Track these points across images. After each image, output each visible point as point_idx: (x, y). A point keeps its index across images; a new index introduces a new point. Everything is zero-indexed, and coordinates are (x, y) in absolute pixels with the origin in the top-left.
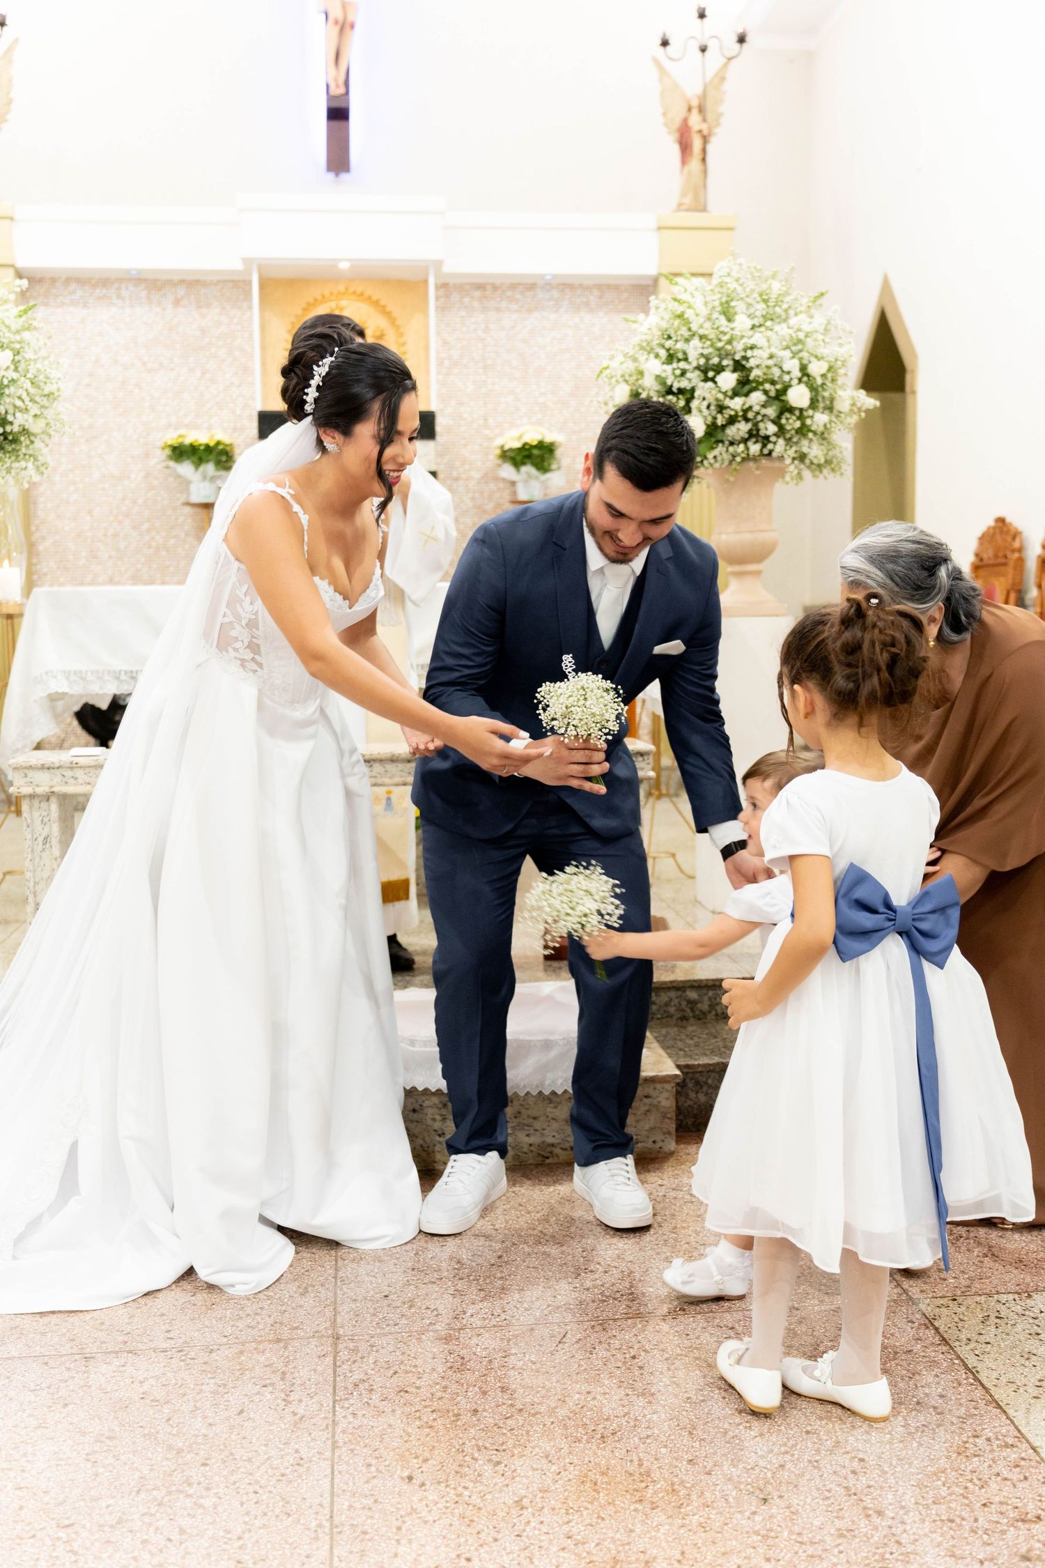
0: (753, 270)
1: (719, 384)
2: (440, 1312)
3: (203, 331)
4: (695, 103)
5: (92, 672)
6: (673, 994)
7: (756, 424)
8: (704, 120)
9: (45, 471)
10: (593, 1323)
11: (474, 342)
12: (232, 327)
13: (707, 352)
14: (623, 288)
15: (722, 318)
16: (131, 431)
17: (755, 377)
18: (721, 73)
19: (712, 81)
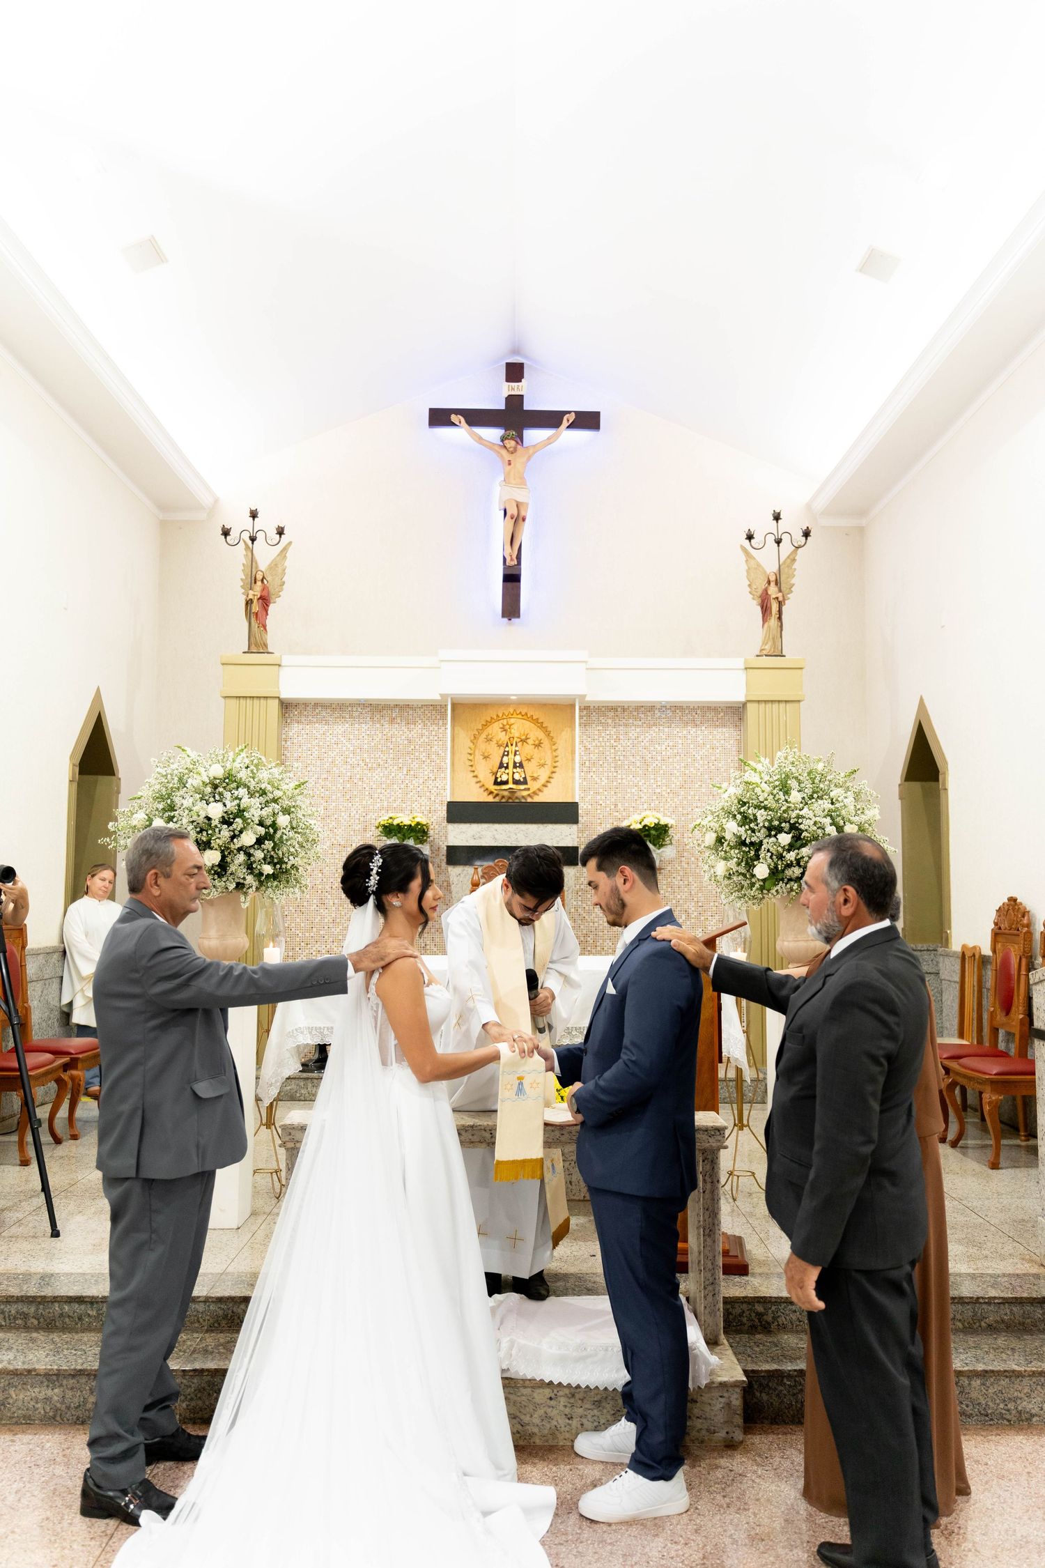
0: (804, 758)
1: (779, 841)
3: (410, 741)
4: (773, 578)
6: (745, 1306)
8: (780, 591)
9: (305, 890)
11: (608, 749)
12: (431, 738)
13: (769, 818)
14: (720, 710)
15: (781, 793)
16: (355, 812)
17: (805, 836)
18: (791, 557)
19: (784, 562)
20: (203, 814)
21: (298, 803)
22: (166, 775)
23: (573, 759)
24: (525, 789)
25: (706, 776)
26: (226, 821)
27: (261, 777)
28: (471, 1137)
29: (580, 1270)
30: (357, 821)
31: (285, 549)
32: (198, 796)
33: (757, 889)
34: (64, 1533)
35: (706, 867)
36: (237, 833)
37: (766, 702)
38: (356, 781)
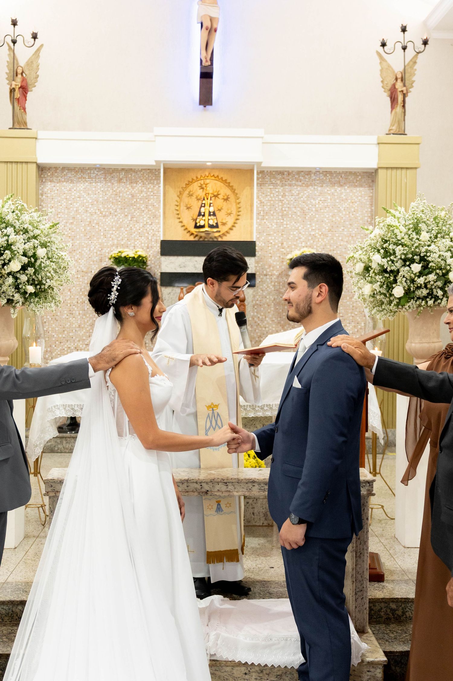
0: (431, 207)
1: (412, 269)
3: (133, 196)
4: (399, 76)
5: (77, 406)
6: (383, 605)
7: (431, 289)
8: (404, 86)
9: (59, 304)
11: (277, 202)
12: (149, 193)
13: (405, 252)
14: (358, 174)
15: (414, 233)
16: (93, 247)
17: (431, 266)
18: (413, 60)
19: (408, 64)
21: (53, 239)
23: (252, 211)
24: (217, 232)
25: (347, 223)
27: (24, 219)
28: (186, 488)
29: (263, 578)
30: (95, 254)
31: (38, 50)
33: (395, 305)
35: (356, 288)
36: (7, 261)
37: (392, 168)
38: (93, 225)
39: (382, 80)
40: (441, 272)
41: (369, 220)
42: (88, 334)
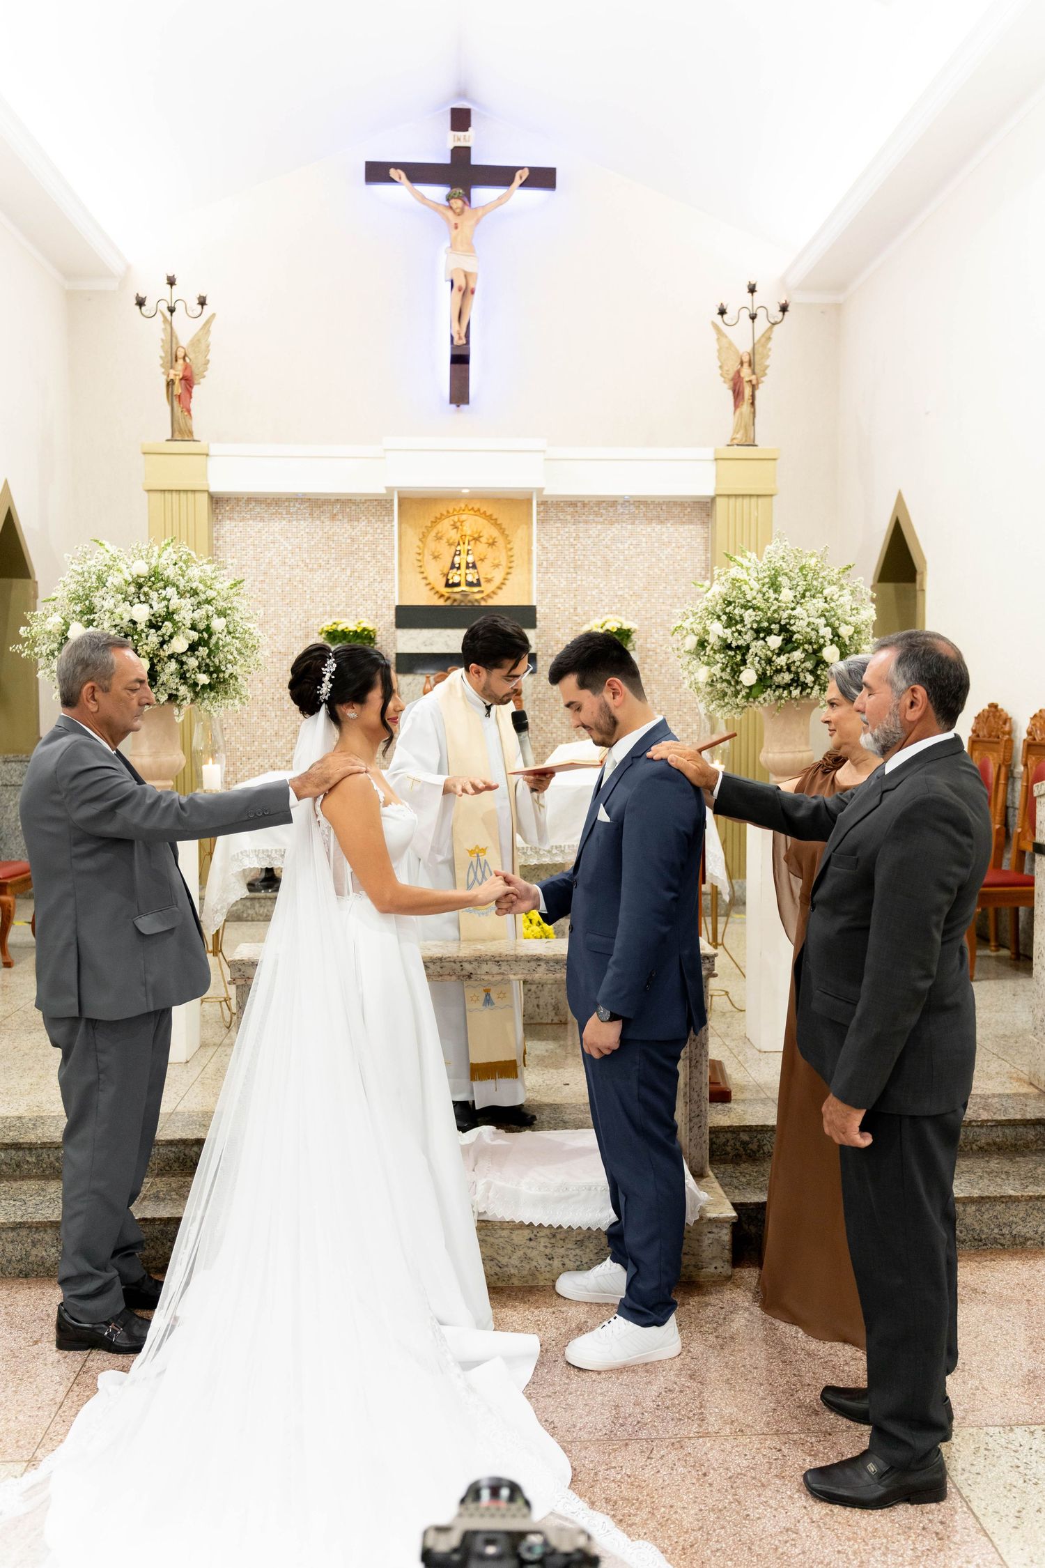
0: (795, 552)
1: (769, 644)
2: (556, 1425)
3: (353, 540)
4: (746, 359)
5: (276, 850)
6: (729, 1136)
7: (797, 673)
8: (754, 373)
9: (246, 702)
10: (672, 1440)
11: (567, 548)
12: (377, 536)
13: (758, 619)
14: (686, 505)
15: (771, 591)
16: (296, 617)
17: (796, 639)
18: (767, 335)
19: (759, 340)
20: (127, 617)
21: (235, 604)
22: (83, 573)
23: (530, 560)
24: (479, 592)
25: (671, 577)
26: (154, 625)
27: (191, 574)
28: (439, 970)
29: (554, 1100)
30: (298, 627)
31: (208, 322)
32: (120, 597)
33: (743, 697)
34: (8, 1403)
35: (686, 674)
36: (167, 638)
37: (736, 496)
38: (295, 583)
39: (720, 364)
40: (810, 647)
41: (703, 573)
42: (289, 746)
